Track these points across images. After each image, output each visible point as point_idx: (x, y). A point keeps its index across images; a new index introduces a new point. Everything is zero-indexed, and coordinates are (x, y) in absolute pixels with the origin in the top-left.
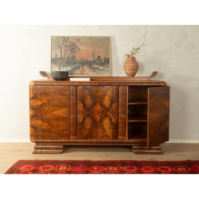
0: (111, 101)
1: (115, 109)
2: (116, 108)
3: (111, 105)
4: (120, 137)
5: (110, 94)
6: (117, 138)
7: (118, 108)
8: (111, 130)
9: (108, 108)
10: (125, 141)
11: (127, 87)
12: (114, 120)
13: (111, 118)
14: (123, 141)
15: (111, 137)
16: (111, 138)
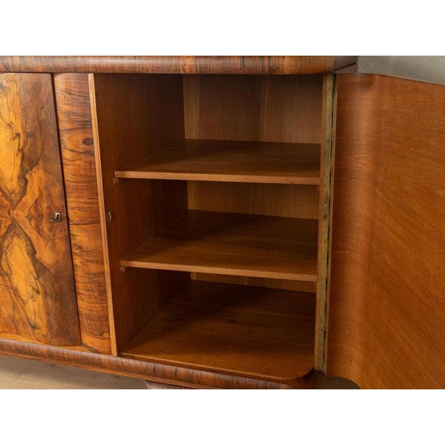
0: (23, 158)
1: (44, 198)
2: (49, 196)
3: (23, 178)
4: (87, 339)
5: (12, 119)
6: (78, 342)
7: (65, 196)
8: (40, 298)
9: (13, 192)
10: (103, 357)
11: (91, 77)
12: (47, 256)
13: (32, 244)
14: (96, 356)
15: (45, 330)
16: (45, 336)
